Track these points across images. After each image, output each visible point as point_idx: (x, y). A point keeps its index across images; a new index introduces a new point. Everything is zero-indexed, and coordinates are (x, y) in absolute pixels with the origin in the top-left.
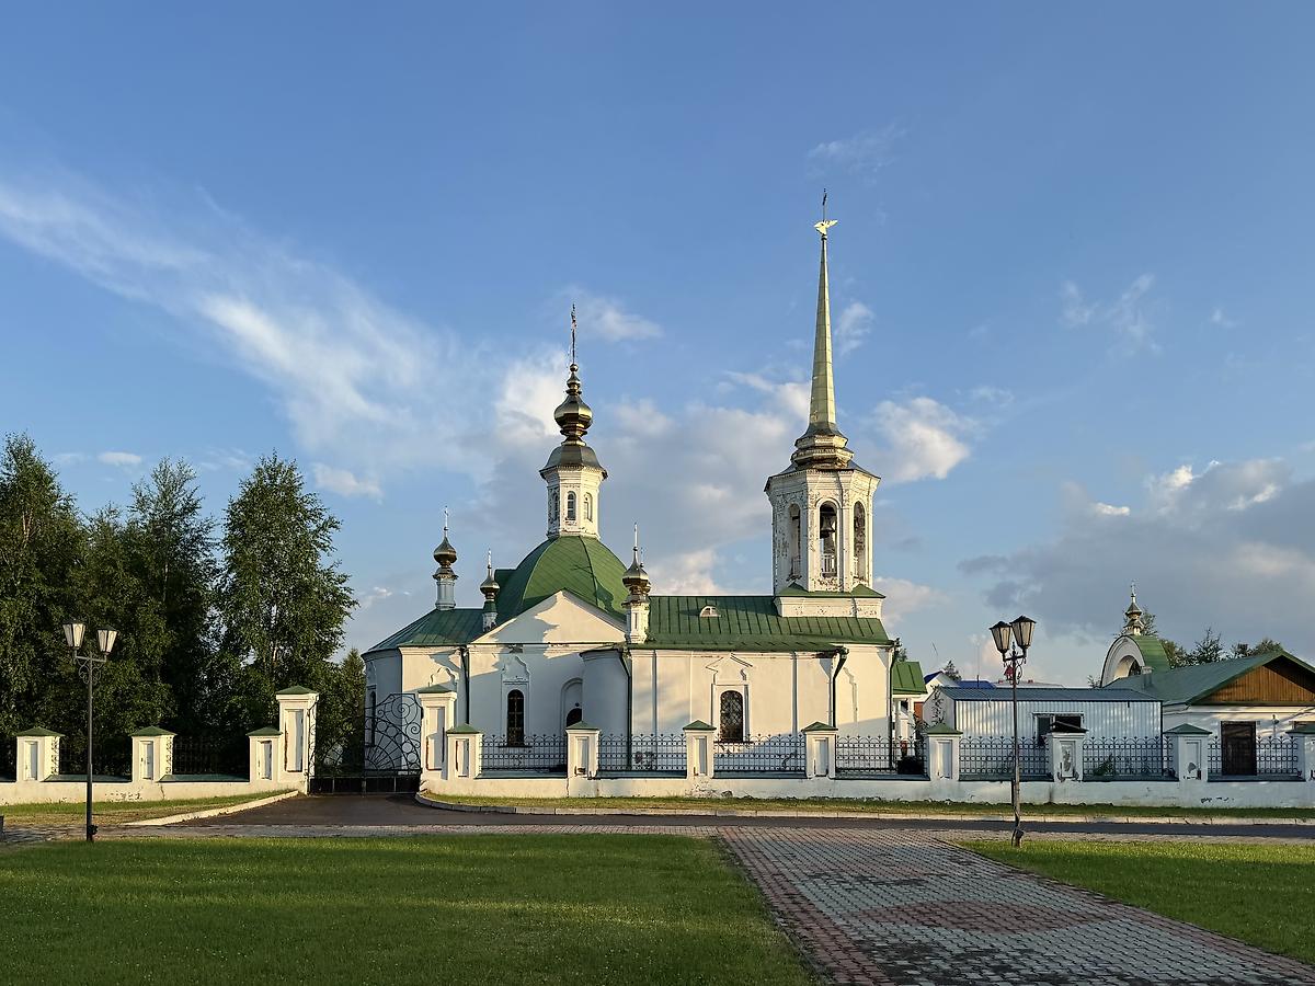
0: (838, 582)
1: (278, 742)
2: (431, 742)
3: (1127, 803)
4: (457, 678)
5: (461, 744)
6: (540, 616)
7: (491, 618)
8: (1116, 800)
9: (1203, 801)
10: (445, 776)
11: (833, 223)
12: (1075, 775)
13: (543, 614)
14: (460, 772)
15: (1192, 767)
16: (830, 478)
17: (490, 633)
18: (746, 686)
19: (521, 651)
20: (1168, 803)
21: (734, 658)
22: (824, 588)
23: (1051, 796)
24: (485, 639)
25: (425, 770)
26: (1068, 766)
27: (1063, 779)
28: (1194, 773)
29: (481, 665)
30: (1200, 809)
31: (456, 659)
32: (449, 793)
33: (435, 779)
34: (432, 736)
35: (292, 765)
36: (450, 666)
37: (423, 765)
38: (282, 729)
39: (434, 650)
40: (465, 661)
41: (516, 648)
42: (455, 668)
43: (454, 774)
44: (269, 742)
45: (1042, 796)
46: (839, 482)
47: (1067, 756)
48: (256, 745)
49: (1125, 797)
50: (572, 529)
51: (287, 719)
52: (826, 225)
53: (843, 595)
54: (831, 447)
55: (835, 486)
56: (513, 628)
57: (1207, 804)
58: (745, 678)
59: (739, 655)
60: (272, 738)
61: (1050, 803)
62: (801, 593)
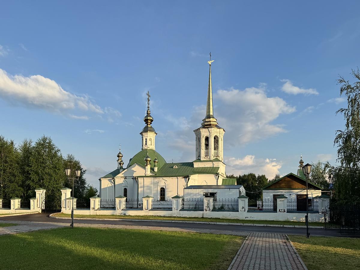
0: (209, 158)
3: (224, 218)
5: (69, 202)
8: (221, 217)
9: (246, 218)
10: (66, 209)
11: (213, 61)
12: (210, 209)
14: (69, 208)
15: (243, 208)
16: (207, 130)
17: (120, 174)
18: (166, 186)
19: (126, 178)
20: (235, 218)
22: (205, 159)
23: (203, 215)
24: (118, 176)
26: (208, 207)
27: (206, 210)
28: (244, 209)
29: (118, 182)
30: (244, 220)
33: (64, 210)
35: (38, 206)
37: (62, 206)
39: (109, 179)
40: (114, 181)
45: (201, 215)
46: (209, 131)
47: (208, 204)
48: (31, 201)
49: (223, 216)
52: (211, 62)
53: (210, 161)
54: (210, 121)
55: (208, 132)
56: (125, 173)
57: (247, 219)
58: (165, 184)
59: (164, 178)
60: (35, 200)
61: (203, 217)
62: (199, 161)
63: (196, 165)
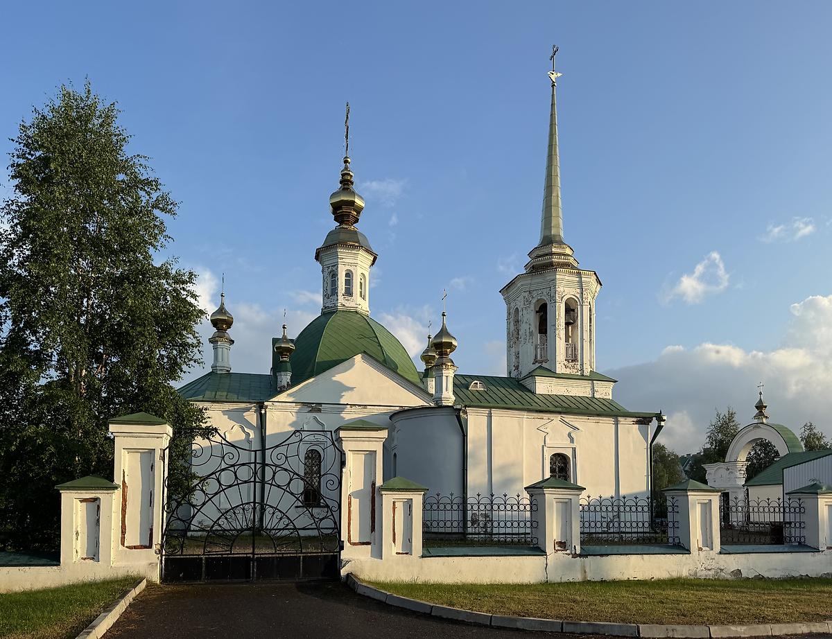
0: (578, 366)
1: (111, 502)
2: (355, 503)
4: (252, 436)
5: (399, 506)
6: (337, 378)
7: (286, 378)
10: (378, 554)
11: (561, 73)
13: (341, 376)
14: (398, 547)
17: (288, 392)
18: (574, 450)
19: (319, 411)
21: (563, 421)
22: (568, 371)
24: (282, 397)
25: (347, 544)
29: (278, 423)
31: (252, 417)
32: (382, 578)
33: (362, 558)
34: (357, 494)
35: (133, 538)
36: (244, 424)
37: (344, 537)
38: (118, 480)
39: (227, 406)
40: (262, 419)
41: (315, 408)
42: (250, 426)
43: (391, 549)
44: (96, 499)
48: (73, 507)
50: (350, 304)
51: (126, 464)
53: (582, 377)
54: (564, 255)
55: (577, 286)
56: (310, 388)
58: (572, 440)
59: (568, 418)
60: (101, 495)
63: (543, 386)
